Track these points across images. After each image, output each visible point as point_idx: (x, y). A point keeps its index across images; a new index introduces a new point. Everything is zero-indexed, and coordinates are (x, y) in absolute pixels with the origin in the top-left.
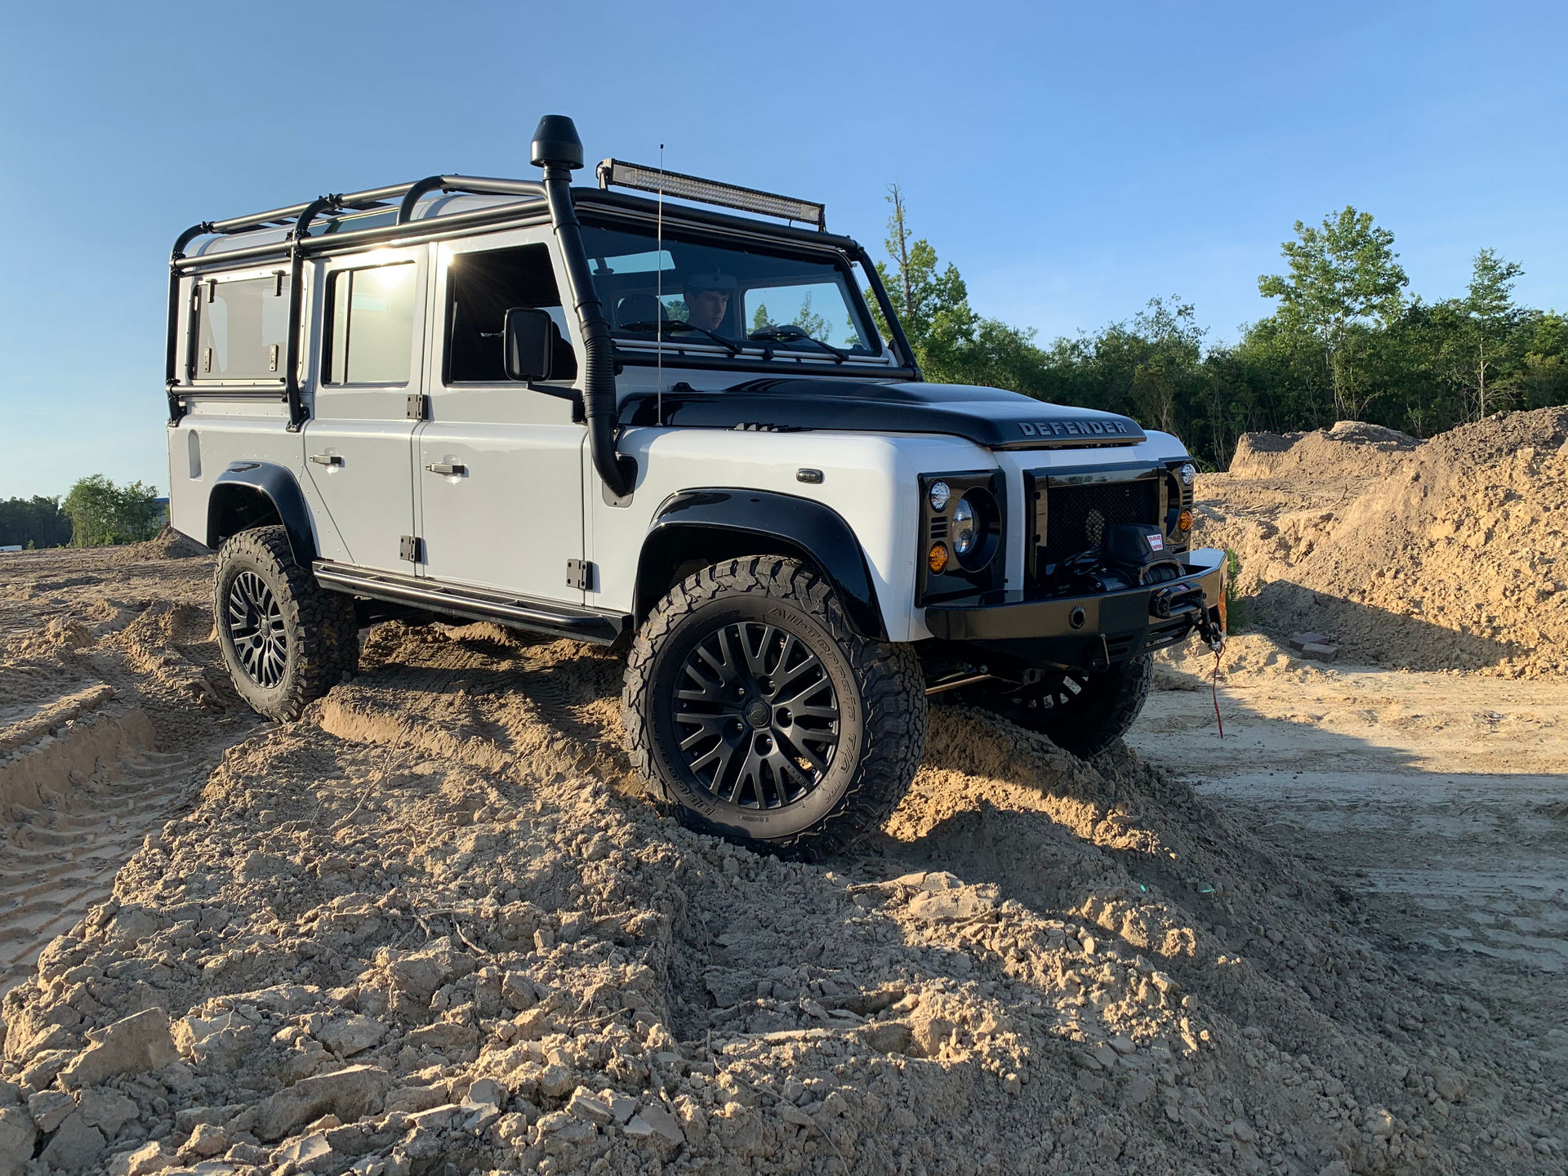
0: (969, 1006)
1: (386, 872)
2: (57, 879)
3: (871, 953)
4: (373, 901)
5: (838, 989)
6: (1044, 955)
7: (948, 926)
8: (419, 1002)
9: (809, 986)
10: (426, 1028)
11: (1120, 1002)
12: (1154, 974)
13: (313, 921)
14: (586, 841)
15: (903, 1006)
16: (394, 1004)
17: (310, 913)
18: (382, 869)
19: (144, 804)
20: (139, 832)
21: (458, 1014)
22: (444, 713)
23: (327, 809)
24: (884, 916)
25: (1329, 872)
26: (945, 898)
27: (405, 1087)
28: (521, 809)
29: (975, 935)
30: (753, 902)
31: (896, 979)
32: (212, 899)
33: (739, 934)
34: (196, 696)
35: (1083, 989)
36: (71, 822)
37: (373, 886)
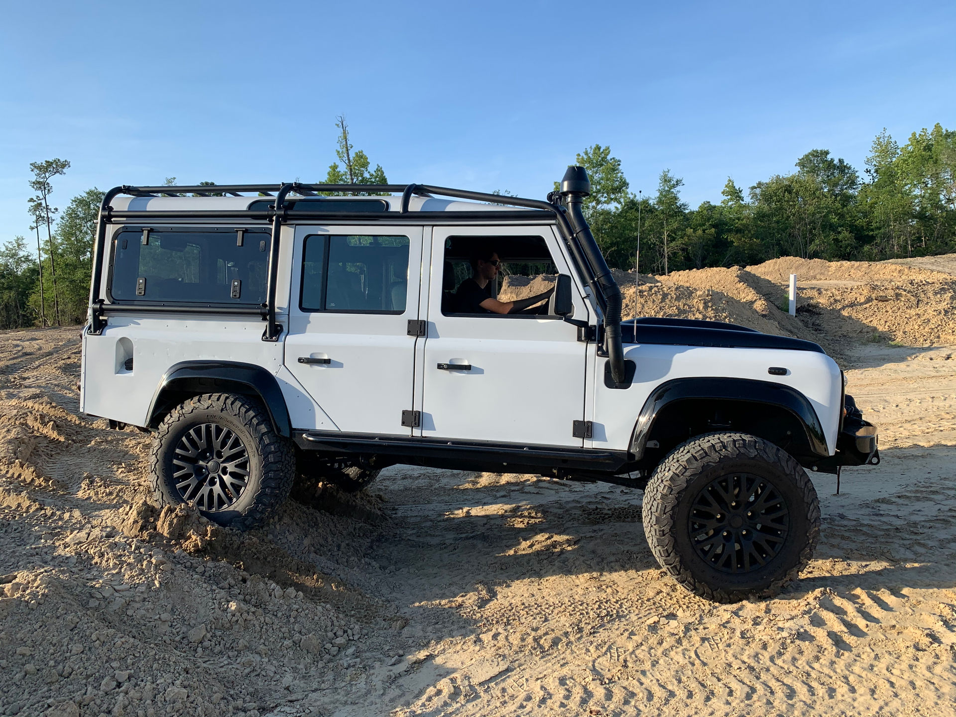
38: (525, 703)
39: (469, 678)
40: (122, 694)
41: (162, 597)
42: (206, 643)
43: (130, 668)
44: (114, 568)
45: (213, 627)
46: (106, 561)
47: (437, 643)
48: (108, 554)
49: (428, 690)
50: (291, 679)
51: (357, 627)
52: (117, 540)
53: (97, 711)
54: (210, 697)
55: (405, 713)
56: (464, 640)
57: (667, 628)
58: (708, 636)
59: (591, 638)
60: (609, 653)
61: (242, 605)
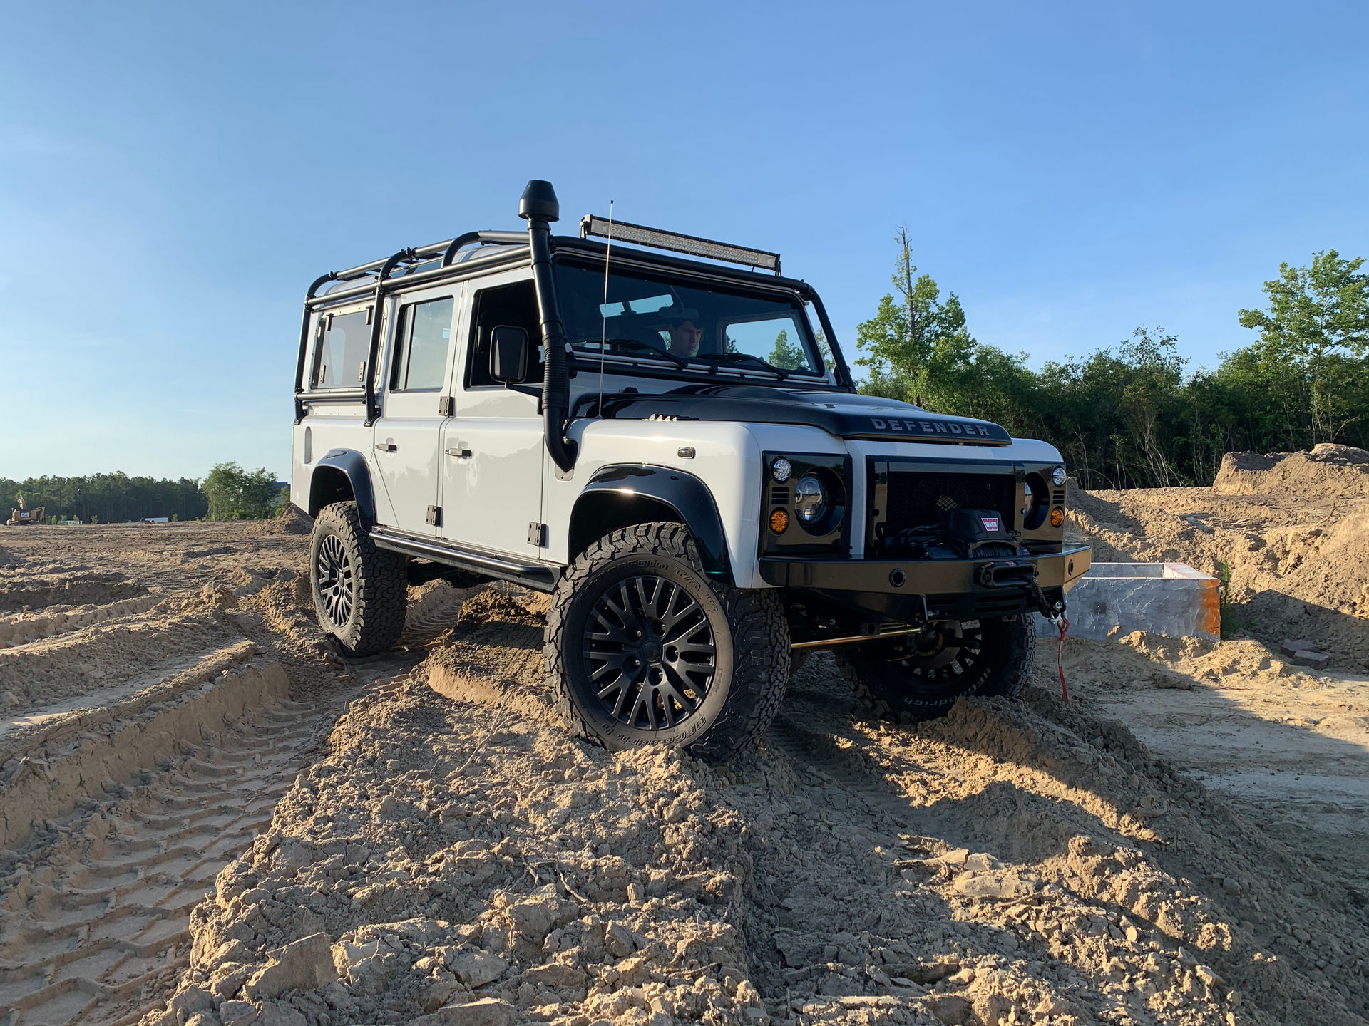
0: (1027, 986)
1: (496, 821)
2: (215, 806)
3: (924, 926)
4: (488, 847)
5: (896, 958)
6: (1087, 940)
7: (993, 905)
8: (533, 943)
9: (870, 953)
10: (541, 968)
11: (1165, 992)
12: (1198, 968)
13: (440, 861)
14: (666, 804)
15: (959, 979)
16: (512, 943)
17: (437, 855)
18: (492, 818)
19: (281, 745)
20: (278, 769)
21: (568, 956)
22: (531, 679)
23: (442, 761)
24: (931, 891)
25: (1339, 873)
26: (989, 878)
27: (530, 1022)
28: (604, 770)
29: (1019, 915)
30: (810, 870)
31: (949, 952)
32: (354, 837)
33: (802, 899)
34: (321, 654)
35: (1128, 976)
36: (224, 757)
37: (486, 834)
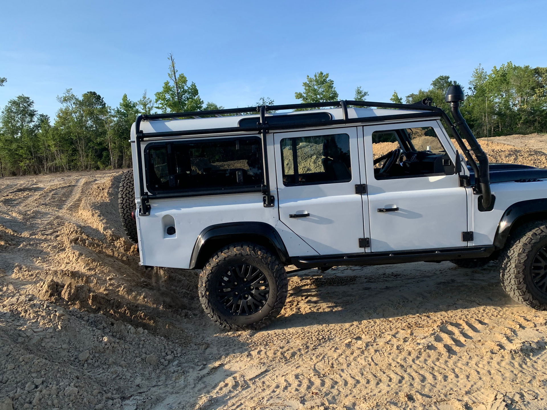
38: (275, 390)
39: (244, 376)
40: (38, 393)
41: (62, 335)
42: (90, 361)
43: (43, 377)
44: (33, 319)
45: (94, 351)
46: (29, 315)
47: (226, 357)
48: (29, 311)
49: (220, 384)
50: (140, 380)
51: (179, 349)
52: (35, 302)
53: (23, 403)
54: (92, 392)
55: (207, 397)
56: (241, 355)
57: (356, 345)
58: (378, 349)
59: (314, 352)
60: (323, 360)
61: (111, 338)
